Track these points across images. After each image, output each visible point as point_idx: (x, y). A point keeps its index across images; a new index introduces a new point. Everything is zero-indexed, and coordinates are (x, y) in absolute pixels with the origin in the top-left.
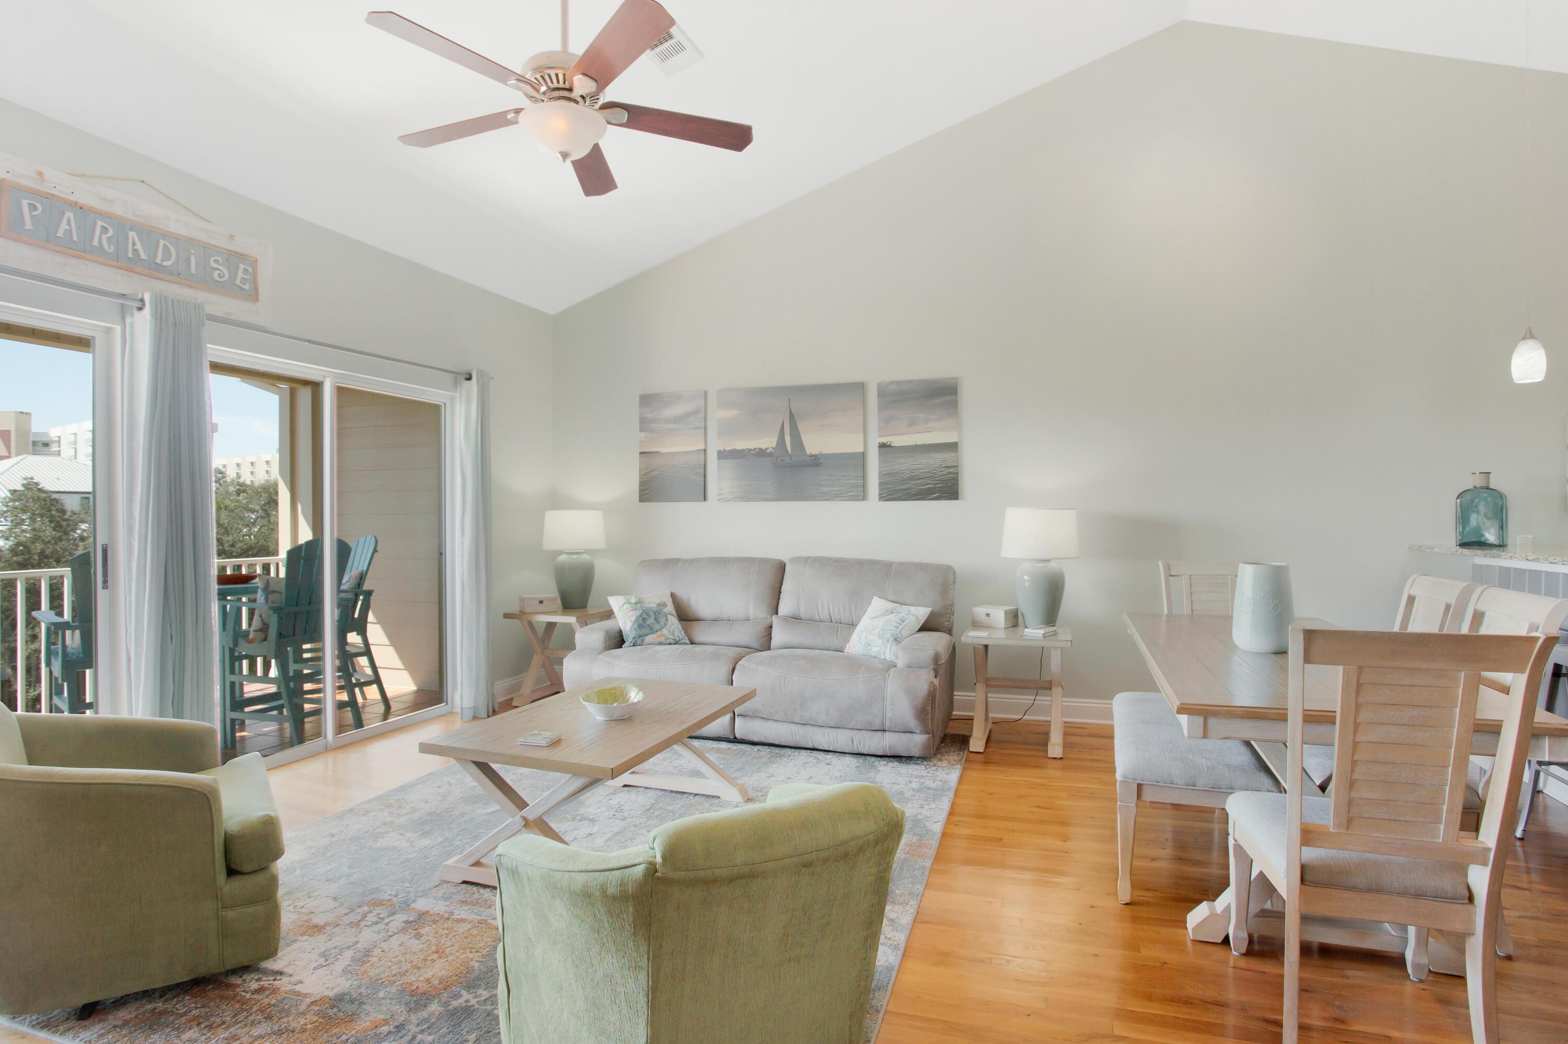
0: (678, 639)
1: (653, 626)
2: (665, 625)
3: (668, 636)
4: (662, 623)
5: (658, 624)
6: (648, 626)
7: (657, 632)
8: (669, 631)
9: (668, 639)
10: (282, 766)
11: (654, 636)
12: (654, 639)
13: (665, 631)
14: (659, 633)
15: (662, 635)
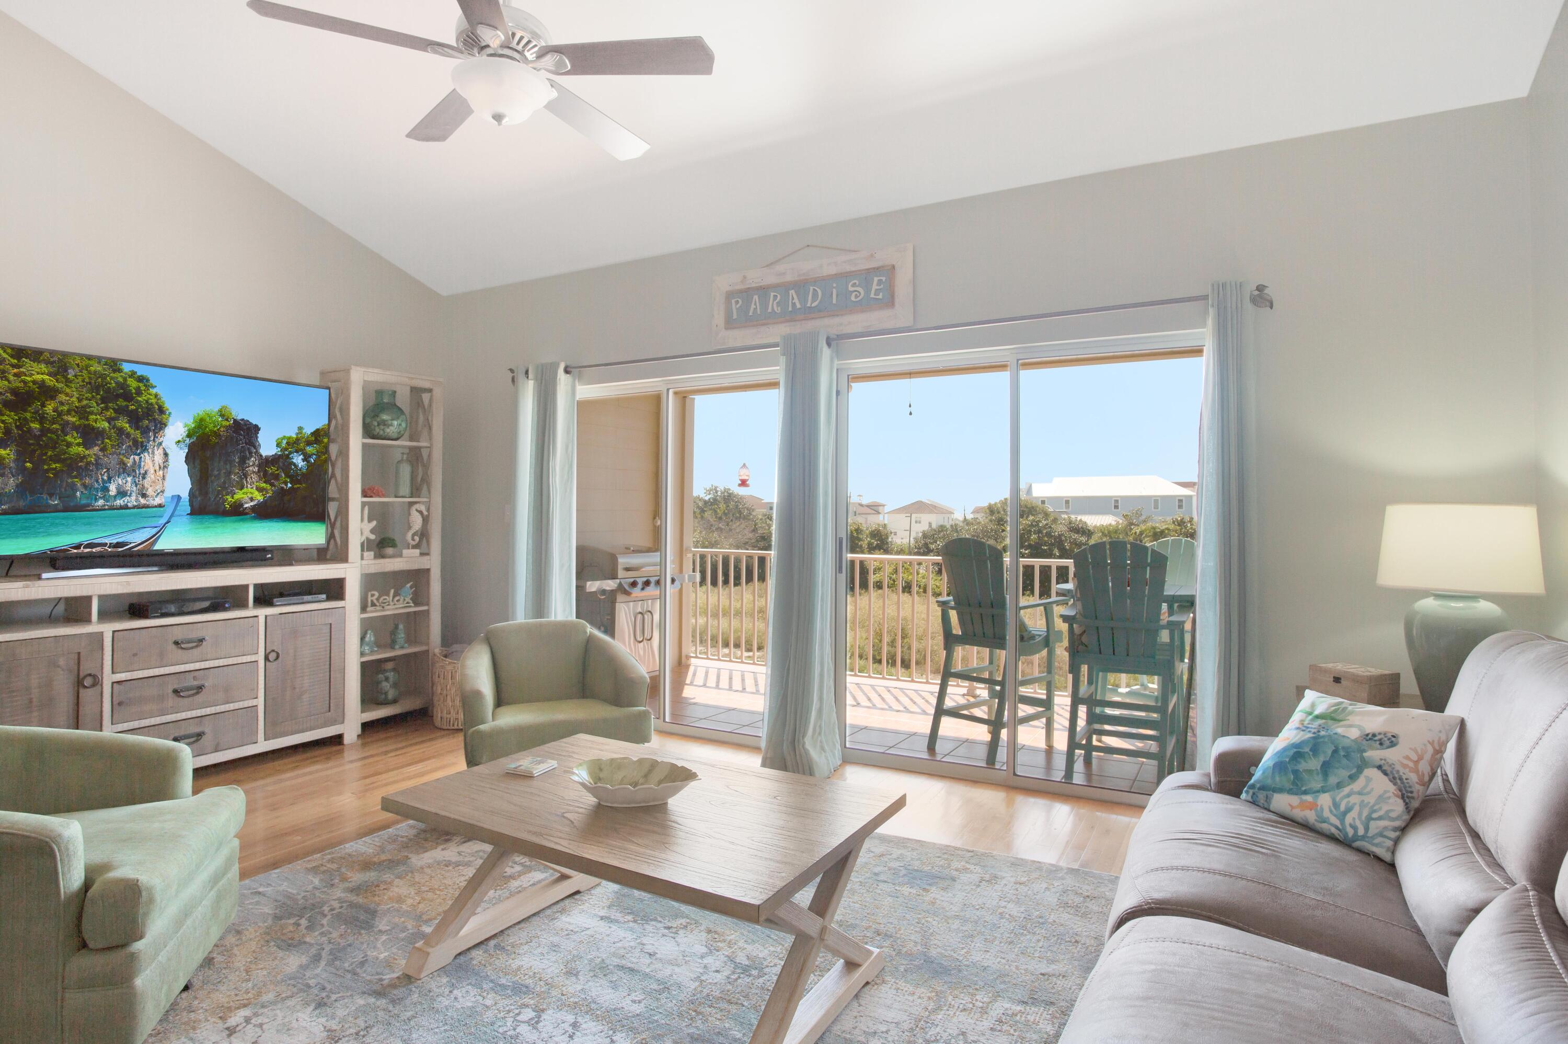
0: (1350, 832)
1: (1305, 776)
2: (1339, 786)
3: (1326, 814)
4: (1333, 780)
5: (1320, 777)
6: (1296, 772)
7: (1305, 793)
8: (1336, 805)
9: (1324, 821)
10: (953, 778)
11: (1294, 800)
12: (1292, 807)
13: (1325, 800)
14: (1309, 798)
15: (1312, 806)
